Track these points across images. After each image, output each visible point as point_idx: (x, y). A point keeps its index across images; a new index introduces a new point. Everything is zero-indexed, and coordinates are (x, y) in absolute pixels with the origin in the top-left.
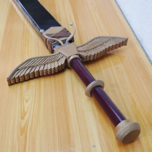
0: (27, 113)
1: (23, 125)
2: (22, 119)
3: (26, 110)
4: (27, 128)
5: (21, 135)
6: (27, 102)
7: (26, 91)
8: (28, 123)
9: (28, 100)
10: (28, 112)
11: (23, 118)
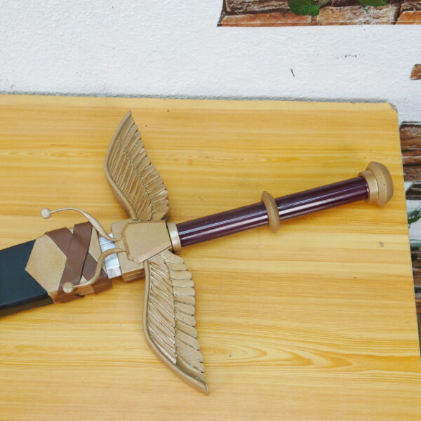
0: (295, 354)
1: (326, 362)
2: (312, 364)
3: (286, 356)
4: (334, 353)
5: (350, 364)
6: (265, 354)
7: (230, 356)
8: (323, 352)
9: (260, 351)
10: (295, 351)
11: (308, 362)
